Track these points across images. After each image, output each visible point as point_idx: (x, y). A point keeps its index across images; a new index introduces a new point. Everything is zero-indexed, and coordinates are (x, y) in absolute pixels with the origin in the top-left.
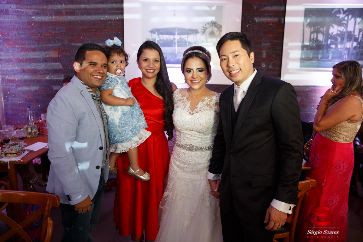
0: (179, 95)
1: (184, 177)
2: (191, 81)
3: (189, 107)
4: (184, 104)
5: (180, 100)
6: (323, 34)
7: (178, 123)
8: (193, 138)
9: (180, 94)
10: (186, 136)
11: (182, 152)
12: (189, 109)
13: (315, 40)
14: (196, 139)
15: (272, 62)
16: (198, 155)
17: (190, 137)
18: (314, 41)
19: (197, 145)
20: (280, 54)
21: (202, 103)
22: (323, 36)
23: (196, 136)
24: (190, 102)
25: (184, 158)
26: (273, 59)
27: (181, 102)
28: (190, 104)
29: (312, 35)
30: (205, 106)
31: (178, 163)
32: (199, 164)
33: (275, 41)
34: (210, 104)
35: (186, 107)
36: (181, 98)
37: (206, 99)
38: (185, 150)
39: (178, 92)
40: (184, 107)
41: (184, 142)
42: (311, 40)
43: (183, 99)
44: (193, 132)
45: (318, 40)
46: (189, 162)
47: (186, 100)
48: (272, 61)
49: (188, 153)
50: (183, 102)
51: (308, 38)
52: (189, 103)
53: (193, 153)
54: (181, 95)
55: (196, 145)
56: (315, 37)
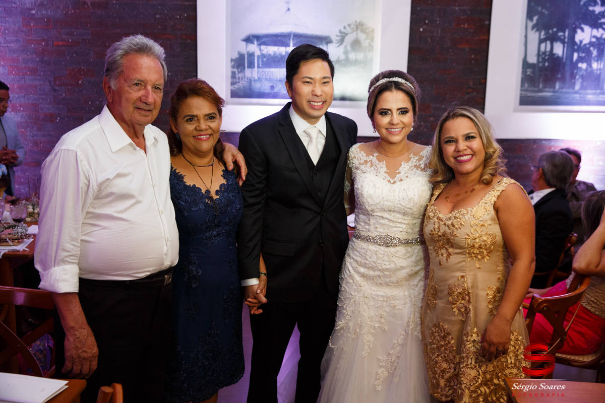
0: (361, 155)
1: (374, 293)
2: (387, 129)
3: (385, 172)
4: (375, 169)
5: (366, 162)
6: (563, 42)
7: (369, 200)
8: (394, 225)
9: (362, 152)
10: (380, 221)
11: (370, 250)
12: (386, 175)
13: (547, 54)
14: (399, 225)
15: (468, 96)
16: (400, 253)
17: (388, 223)
18: (546, 56)
19: (399, 237)
20: (483, 81)
21: (406, 164)
22: (564, 47)
23: (399, 221)
24: (386, 165)
25: (375, 260)
26: (470, 90)
27: (369, 164)
28: (387, 167)
29: (543, 46)
30: (413, 169)
31: (362, 270)
32: (402, 268)
33: (473, 56)
34: (420, 165)
35: (379, 172)
36: (365, 159)
37: (411, 157)
38: (377, 246)
39: (358, 149)
40: (377, 173)
41: (376, 233)
42: (541, 53)
43: (371, 161)
44: (393, 214)
45: (554, 54)
46: (384, 267)
47: (377, 162)
48: (467, 93)
49: (383, 251)
50: (372, 165)
51: (536, 52)
52: (384, 166)
53: (392, 250)
54: (365, 154)
55: (396, 236)
56: (548, 49)
